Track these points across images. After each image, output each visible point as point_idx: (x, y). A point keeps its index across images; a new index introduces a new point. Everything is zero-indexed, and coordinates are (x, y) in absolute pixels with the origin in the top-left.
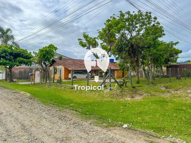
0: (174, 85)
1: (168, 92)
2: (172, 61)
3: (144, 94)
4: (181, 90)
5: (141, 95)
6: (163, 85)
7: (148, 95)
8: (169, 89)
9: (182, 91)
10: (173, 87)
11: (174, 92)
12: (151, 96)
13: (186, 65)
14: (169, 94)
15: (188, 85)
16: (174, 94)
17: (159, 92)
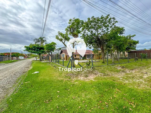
0: (130, 65)
1: (123, 71)
2: (132, 49)
3: (98, 74)
4: (136, 69)
5: (96, 74)
6: (119, 65)
7: (102, 75)
8: (125, 69)
9: (137, 71)
10: (129, 67)
11: (129, 72)
12: (104, 75)
13: (142, 51)
14: (123, 74)
15: (144, 65)
16: (128, 74)
17: (114, 71)
